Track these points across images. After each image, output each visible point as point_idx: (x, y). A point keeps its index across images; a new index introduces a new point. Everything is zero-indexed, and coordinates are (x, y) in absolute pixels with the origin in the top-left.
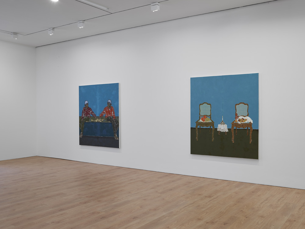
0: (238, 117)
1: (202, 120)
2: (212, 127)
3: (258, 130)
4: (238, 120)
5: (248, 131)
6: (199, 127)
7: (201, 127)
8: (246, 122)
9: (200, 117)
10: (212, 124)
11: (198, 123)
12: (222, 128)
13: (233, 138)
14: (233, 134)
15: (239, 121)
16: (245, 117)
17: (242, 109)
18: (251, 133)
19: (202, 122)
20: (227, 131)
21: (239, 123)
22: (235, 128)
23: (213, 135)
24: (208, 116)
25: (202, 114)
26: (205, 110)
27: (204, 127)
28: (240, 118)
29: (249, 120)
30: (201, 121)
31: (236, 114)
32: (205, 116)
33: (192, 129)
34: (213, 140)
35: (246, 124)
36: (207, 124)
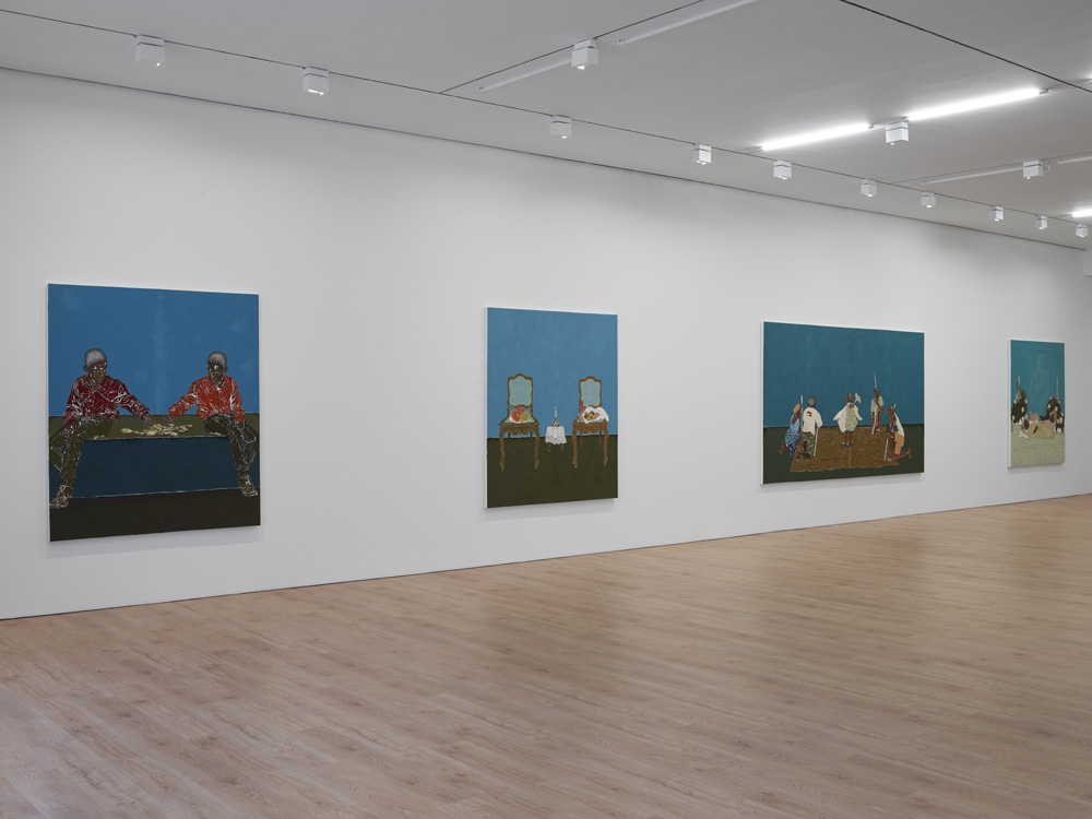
0: (585, 408)
1: (515, 417)
2: (534, 436)
3: (616, 436)
4: (583, 415)
5: (600, 440)
6: (506, 436)
7: (512, 436)
8: (598, 419)
9: (508, 411)
10: (535, 426)
11: (505, 427)
12: (555, 436)
13: (575, 458)
14: (575, 448)
15: (586, 417)
16: (595, 408)
17: (590, 390)
18: (605, 442)
19: (513, 424)
20: (564, 441)
21: (586, 422)
22: (578, 434)
23: (536, 454)
24: (526, 407)
25: (513, 402)
26: (520, 392)
27: (519, 436)
28: (588, 410)
29: (602, 415)
30: (511, 419)
31: (581, 403)
32: (521, 408)
33: (492, 443)
34: (536, 465)
35: (598, 423)
36: (523, 428)
